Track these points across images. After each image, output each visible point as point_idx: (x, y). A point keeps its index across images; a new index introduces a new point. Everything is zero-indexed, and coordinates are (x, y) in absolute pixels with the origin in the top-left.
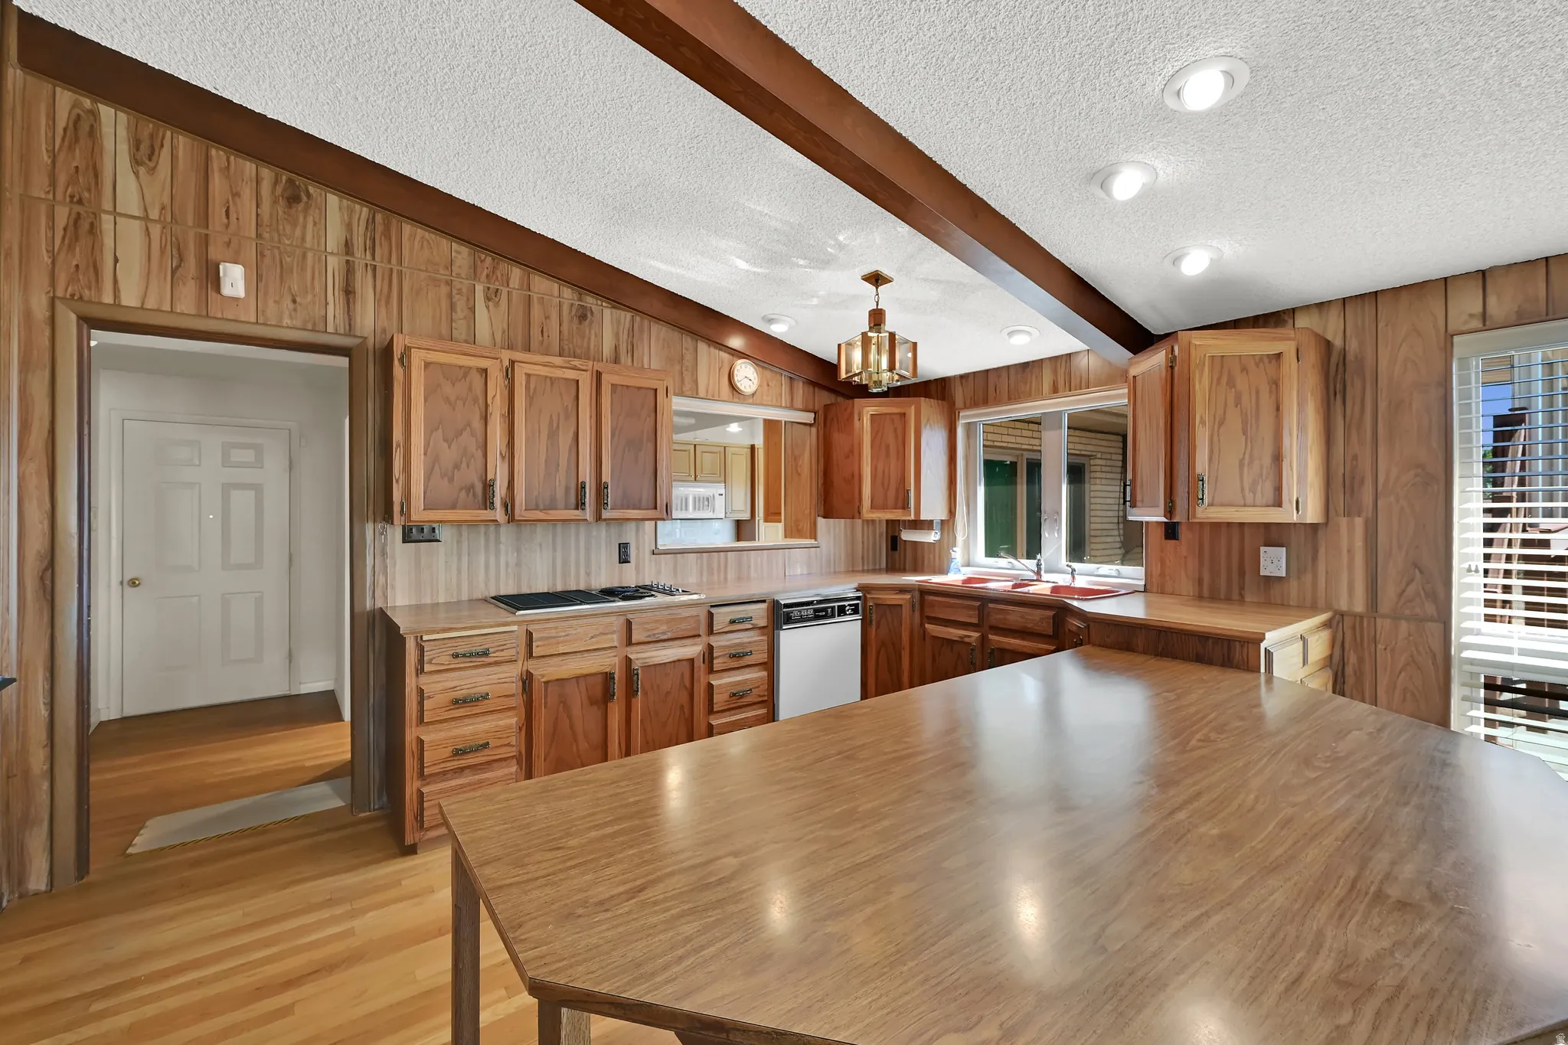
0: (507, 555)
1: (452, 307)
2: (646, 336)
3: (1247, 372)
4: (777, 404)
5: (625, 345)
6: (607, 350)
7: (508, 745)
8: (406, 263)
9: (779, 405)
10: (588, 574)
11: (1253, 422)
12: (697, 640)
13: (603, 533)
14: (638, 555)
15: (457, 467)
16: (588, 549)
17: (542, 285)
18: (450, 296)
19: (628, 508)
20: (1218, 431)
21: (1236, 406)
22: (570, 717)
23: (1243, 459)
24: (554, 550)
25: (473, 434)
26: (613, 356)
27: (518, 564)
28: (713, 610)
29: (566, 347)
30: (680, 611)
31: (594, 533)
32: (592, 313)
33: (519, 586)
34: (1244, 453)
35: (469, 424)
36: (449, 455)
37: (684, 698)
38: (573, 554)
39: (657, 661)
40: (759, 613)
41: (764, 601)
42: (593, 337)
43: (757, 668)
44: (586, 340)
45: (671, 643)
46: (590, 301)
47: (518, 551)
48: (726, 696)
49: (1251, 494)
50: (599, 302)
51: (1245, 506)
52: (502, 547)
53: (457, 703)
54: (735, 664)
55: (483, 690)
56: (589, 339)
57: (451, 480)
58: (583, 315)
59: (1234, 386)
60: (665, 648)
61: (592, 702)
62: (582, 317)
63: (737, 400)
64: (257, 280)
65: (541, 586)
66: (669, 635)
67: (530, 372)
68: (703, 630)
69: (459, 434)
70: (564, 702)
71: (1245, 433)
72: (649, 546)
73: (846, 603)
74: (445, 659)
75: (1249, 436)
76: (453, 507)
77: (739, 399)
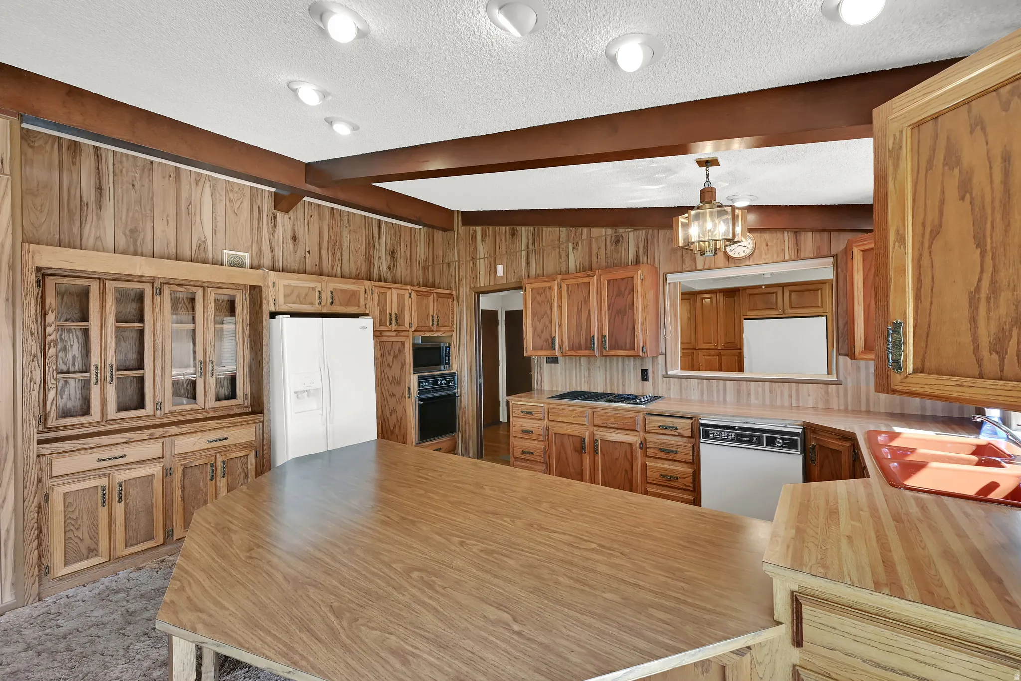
0: (584, 372)
1: (560, 258)
2: (655, 239)
3: (983, 129)
4: (779, 259)
5: (642, 249)
6: (632, 256)
7: (540, 456)
8: (544, 245)
9: (782, 259)
10: (624, 385)
11: (998, 216)
12: (635, 433)
13: (632, 363)
14: (653, 377)
15: (542, 331)
16: (623, 371)
17: (597, 232)
18: (560, 253)
19: (618, 349)
20: (930, 247)
21: (962, 198)
22: (566, 453)
23: (978, 289)
24: (606, 371)
25: (548, 317)
26: (635, 260)
27: (589, 376)
28: (647, 417)
29: (609, 261)
30: (624, 412)
31: (627, 362)
32: (622, 238)
33: (590, 388)
34: (980, 280)
35: (546, 313)
36: (540, 327)
37: (627, 466)
38: (615, 374)
39: (609, 438)
40: (684, 426)
41: (691, 418)
42: (623, 251)
43: (685, 465)
44: (619, 254)
45: (620, 431)
46: (621, 231)
47: (589, 370)
48: (657, 475)
49: (995, 356)
50: (626, 230)
51: (981, 376)
52: (582, 367)
53: (524, 431)
54: (665, 457)
55: (531, 429)
56: (621, 253)
57: (541, 338)
58: (617, 241)
59: (958, 162)
60: (615, 432)
61: (576, 450)
62: (617, 242)
63: (734, 265)
64: (506, 271)
65: (600, 390)
66: (615, 426)
67: (568, 283)
68: (639, 427)
69: (543, 318)
70: (563, 444)
71: (980, 244)
72: (661, 371)
73: (779, 436)
74: (519, 412)
75: (988, 248)
76: (542, 349)
77: (735, 264)
